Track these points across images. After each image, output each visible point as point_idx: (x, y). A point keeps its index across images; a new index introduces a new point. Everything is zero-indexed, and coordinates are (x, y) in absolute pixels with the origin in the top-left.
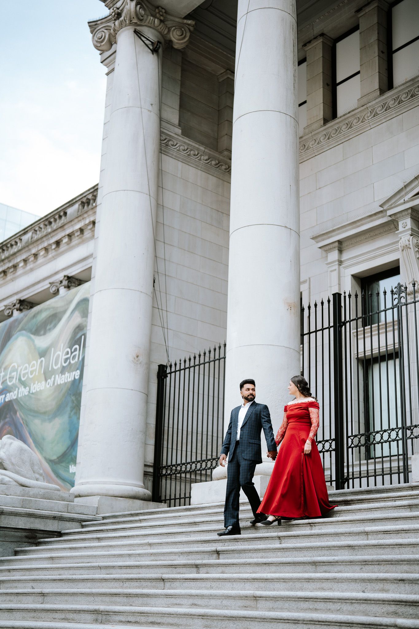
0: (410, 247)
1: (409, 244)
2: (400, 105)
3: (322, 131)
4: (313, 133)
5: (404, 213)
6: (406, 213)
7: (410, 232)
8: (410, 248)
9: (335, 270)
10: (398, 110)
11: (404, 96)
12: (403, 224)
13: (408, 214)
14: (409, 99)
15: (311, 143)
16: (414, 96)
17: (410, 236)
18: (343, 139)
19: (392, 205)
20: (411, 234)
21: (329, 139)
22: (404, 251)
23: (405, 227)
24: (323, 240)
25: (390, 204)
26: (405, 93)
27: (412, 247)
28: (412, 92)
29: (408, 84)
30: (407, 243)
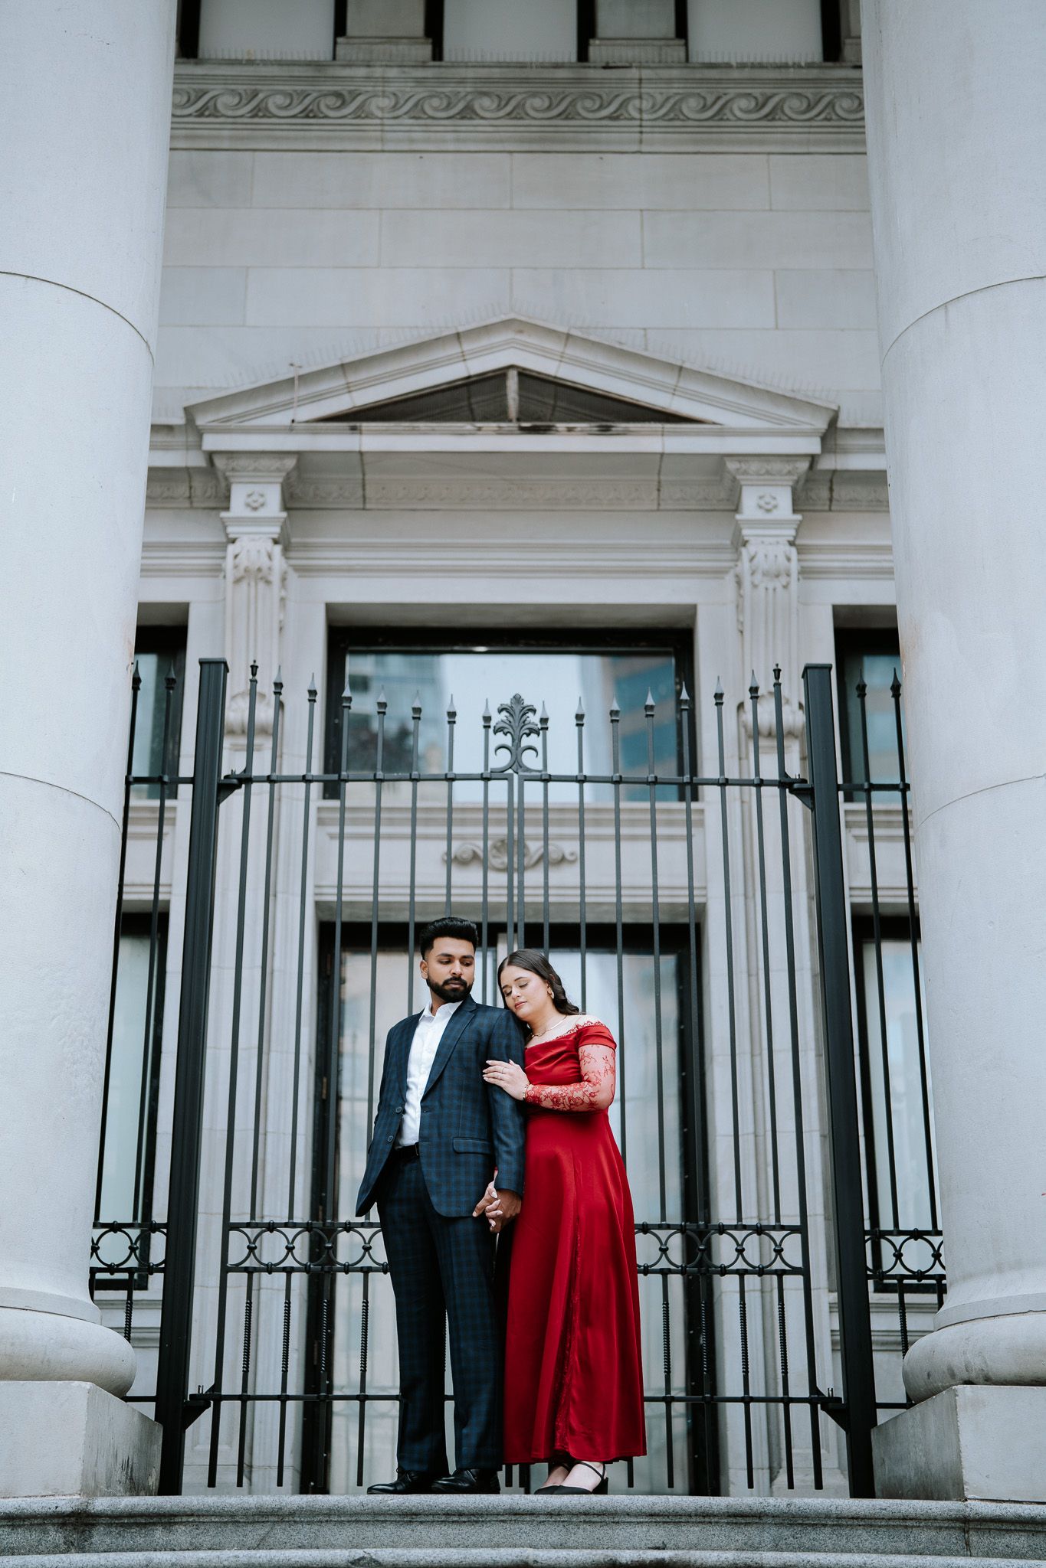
0: (271, 578)
1: (270, 569)
2: (256, 120)
5: (265, 462)
6: (275, 463)
7: (277, 530)
8: (268, 582)
10: (245, 133)
12: (249, 496)
13: (278, 470)
14: (294, 117)
16: (314, 117)
17: (270, 543)
19: (229, 419)
20: (276, 536)
22: (244, 585)
23: (255, 509)
25: (223, 414)
27: (276, 578)
28: (307, 101)
29: (297, 71)
30: (264, 562)
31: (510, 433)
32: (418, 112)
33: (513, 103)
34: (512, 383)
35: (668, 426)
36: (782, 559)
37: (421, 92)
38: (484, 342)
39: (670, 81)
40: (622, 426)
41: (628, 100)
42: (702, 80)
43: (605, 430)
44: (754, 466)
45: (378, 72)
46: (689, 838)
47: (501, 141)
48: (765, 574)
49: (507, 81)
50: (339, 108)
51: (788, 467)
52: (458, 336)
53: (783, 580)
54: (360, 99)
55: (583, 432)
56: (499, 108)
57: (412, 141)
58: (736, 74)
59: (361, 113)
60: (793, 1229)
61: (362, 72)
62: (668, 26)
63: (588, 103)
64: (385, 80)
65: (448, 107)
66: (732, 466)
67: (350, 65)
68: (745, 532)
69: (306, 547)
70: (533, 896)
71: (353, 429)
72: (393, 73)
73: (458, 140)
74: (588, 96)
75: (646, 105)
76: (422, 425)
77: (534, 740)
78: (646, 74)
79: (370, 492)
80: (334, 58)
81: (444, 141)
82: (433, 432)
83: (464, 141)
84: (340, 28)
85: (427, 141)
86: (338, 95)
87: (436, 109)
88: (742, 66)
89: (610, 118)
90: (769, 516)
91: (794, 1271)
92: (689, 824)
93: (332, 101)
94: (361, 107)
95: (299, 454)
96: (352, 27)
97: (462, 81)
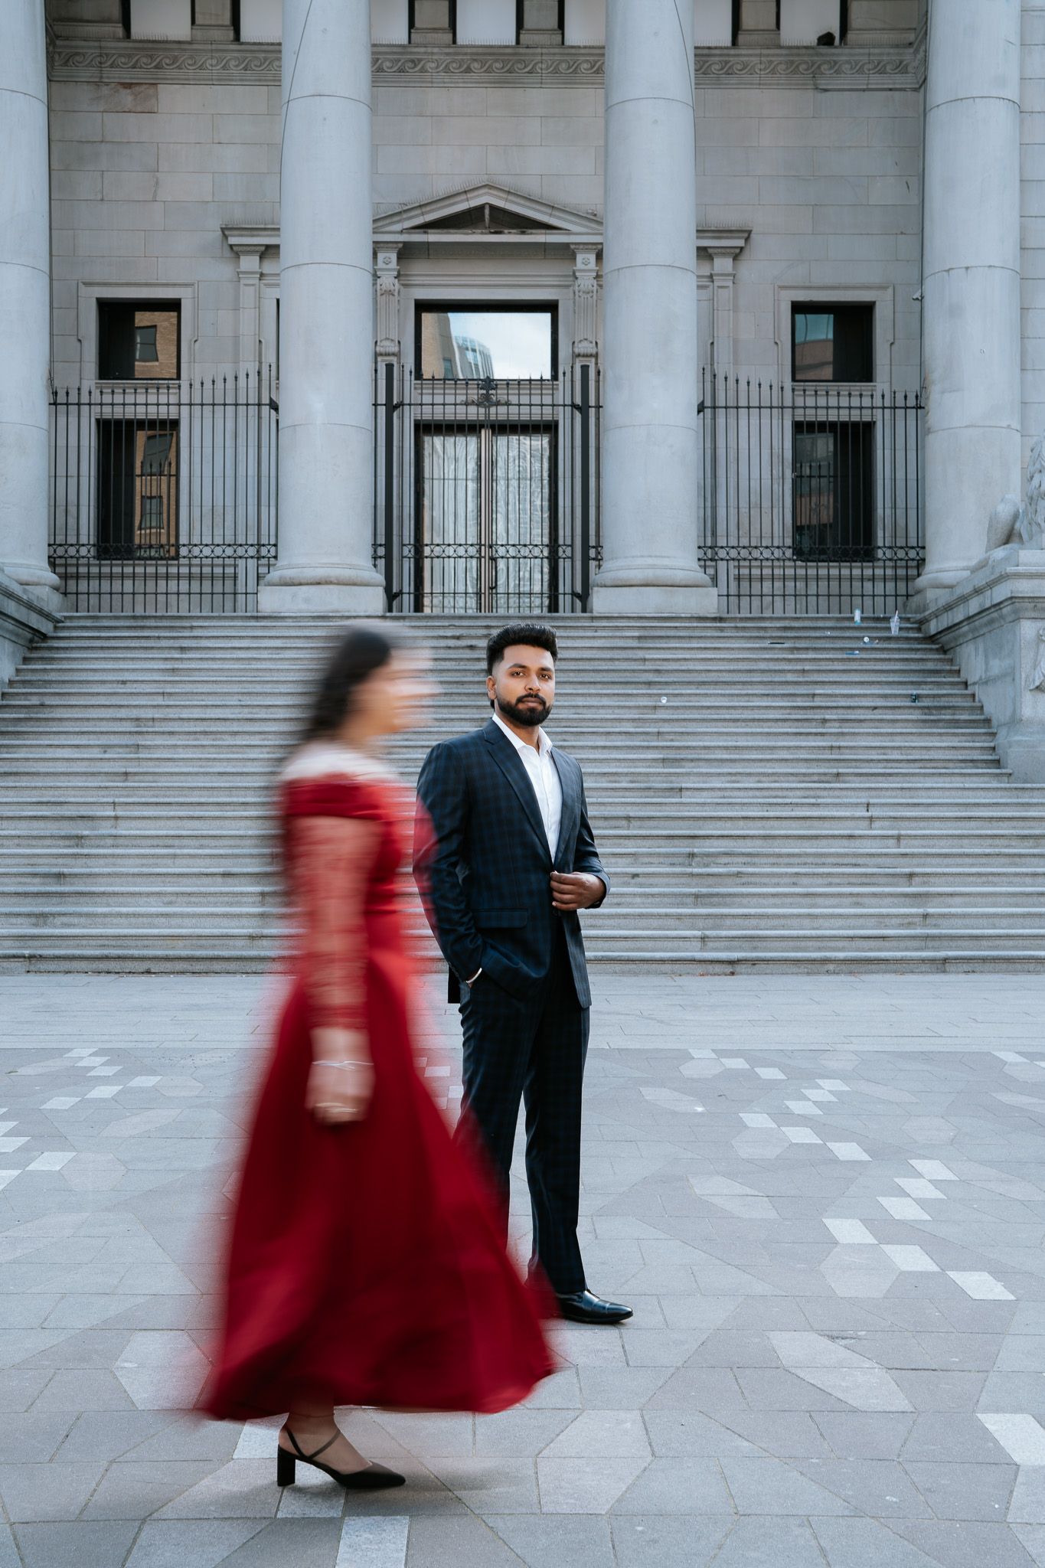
1: (394, 291)
3: (233, 51)
4: (214, 47)
5: (390, 245)
6: (395, 245)
7: (396, 274)
8: (393, 295)
9: (253, 285)
11: (388, 64)
12: (385, 259)
13: (397, 248)
15: (209, 61)
16: (403, 73)
17: (394, 279)
18: (271, 80)
20: (396, 276)
21: (245, 69)
22: (384, 296)
23: (388, 264)
24: (242, 236)
26: (391, 61)
27: (396, 294)
28: (400, 64)
29: (395, 50)
30: (392, 288)
31: (486, 234)
32: (447, 70)
33: (487, 65)
34: (487, 211)
35: (548, 231)
36: (590, 286)
37: (449, 59)
38: (476, 193)
39: (554, 54)
40: (530, 231)
41: (536, 64)
42: (568, 54)
43: (523, 233)
44: (581, 247)
45: (429, 50)
46: (553, 394)
47: (483, 83)
48: (584, 292)
49: (485, 54)
50: (413, 68)
51: (594, 247)
52: (465, 192)
53: (591, 294)
54: (422, 63)
55: (515, 233)
56: (481, 68)
57: (444, 83)
58: (583, 51)
59: (423, 70)
60: (569, 546)
61: (422, 50)
62: (554, 23)
63: (519, 66)
64: (432, 54)
65: (460, 67)
66: (572, 247)
67: (417, 46)
68: (577, 274)
69: (407, 275)
70: (493, 417)
71: (425, 233)
72: (436, 50)
73: (464, 82)
74: (519, 61)
75: (544, 66)
76: (452, 231)
77: (493, 392)
78: (544, 51)
79: (431, 252)
80: (410, 42)
81: (457, 83)
82: (456, 233)
83: (467, 83)
84: (412, 24)
85: (451, 83)
86: (412, 61)
87: (454, 68)
88: (585, 47)
89: (528, 73)
90: (586, 267)
91: (568, 558)
92: (553, 389)
93: (410, 65)
94: (423, 67)
95: (405, 243)
96: (418, 24)
97: (466, 54)
